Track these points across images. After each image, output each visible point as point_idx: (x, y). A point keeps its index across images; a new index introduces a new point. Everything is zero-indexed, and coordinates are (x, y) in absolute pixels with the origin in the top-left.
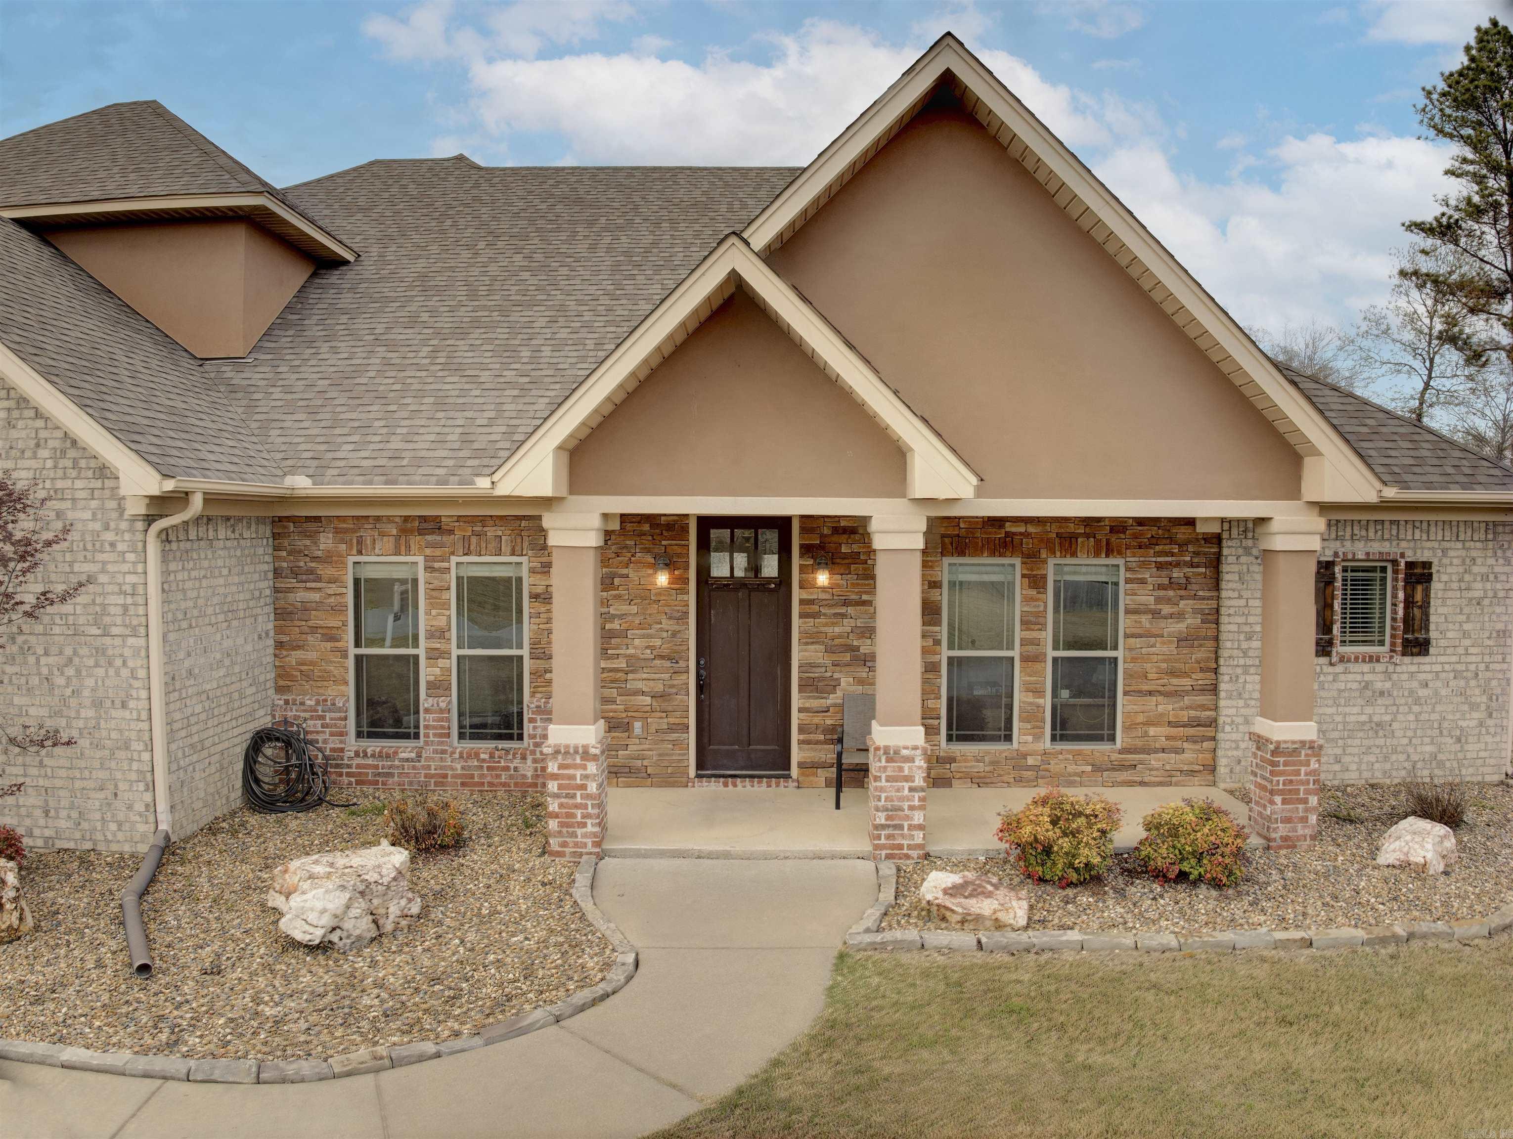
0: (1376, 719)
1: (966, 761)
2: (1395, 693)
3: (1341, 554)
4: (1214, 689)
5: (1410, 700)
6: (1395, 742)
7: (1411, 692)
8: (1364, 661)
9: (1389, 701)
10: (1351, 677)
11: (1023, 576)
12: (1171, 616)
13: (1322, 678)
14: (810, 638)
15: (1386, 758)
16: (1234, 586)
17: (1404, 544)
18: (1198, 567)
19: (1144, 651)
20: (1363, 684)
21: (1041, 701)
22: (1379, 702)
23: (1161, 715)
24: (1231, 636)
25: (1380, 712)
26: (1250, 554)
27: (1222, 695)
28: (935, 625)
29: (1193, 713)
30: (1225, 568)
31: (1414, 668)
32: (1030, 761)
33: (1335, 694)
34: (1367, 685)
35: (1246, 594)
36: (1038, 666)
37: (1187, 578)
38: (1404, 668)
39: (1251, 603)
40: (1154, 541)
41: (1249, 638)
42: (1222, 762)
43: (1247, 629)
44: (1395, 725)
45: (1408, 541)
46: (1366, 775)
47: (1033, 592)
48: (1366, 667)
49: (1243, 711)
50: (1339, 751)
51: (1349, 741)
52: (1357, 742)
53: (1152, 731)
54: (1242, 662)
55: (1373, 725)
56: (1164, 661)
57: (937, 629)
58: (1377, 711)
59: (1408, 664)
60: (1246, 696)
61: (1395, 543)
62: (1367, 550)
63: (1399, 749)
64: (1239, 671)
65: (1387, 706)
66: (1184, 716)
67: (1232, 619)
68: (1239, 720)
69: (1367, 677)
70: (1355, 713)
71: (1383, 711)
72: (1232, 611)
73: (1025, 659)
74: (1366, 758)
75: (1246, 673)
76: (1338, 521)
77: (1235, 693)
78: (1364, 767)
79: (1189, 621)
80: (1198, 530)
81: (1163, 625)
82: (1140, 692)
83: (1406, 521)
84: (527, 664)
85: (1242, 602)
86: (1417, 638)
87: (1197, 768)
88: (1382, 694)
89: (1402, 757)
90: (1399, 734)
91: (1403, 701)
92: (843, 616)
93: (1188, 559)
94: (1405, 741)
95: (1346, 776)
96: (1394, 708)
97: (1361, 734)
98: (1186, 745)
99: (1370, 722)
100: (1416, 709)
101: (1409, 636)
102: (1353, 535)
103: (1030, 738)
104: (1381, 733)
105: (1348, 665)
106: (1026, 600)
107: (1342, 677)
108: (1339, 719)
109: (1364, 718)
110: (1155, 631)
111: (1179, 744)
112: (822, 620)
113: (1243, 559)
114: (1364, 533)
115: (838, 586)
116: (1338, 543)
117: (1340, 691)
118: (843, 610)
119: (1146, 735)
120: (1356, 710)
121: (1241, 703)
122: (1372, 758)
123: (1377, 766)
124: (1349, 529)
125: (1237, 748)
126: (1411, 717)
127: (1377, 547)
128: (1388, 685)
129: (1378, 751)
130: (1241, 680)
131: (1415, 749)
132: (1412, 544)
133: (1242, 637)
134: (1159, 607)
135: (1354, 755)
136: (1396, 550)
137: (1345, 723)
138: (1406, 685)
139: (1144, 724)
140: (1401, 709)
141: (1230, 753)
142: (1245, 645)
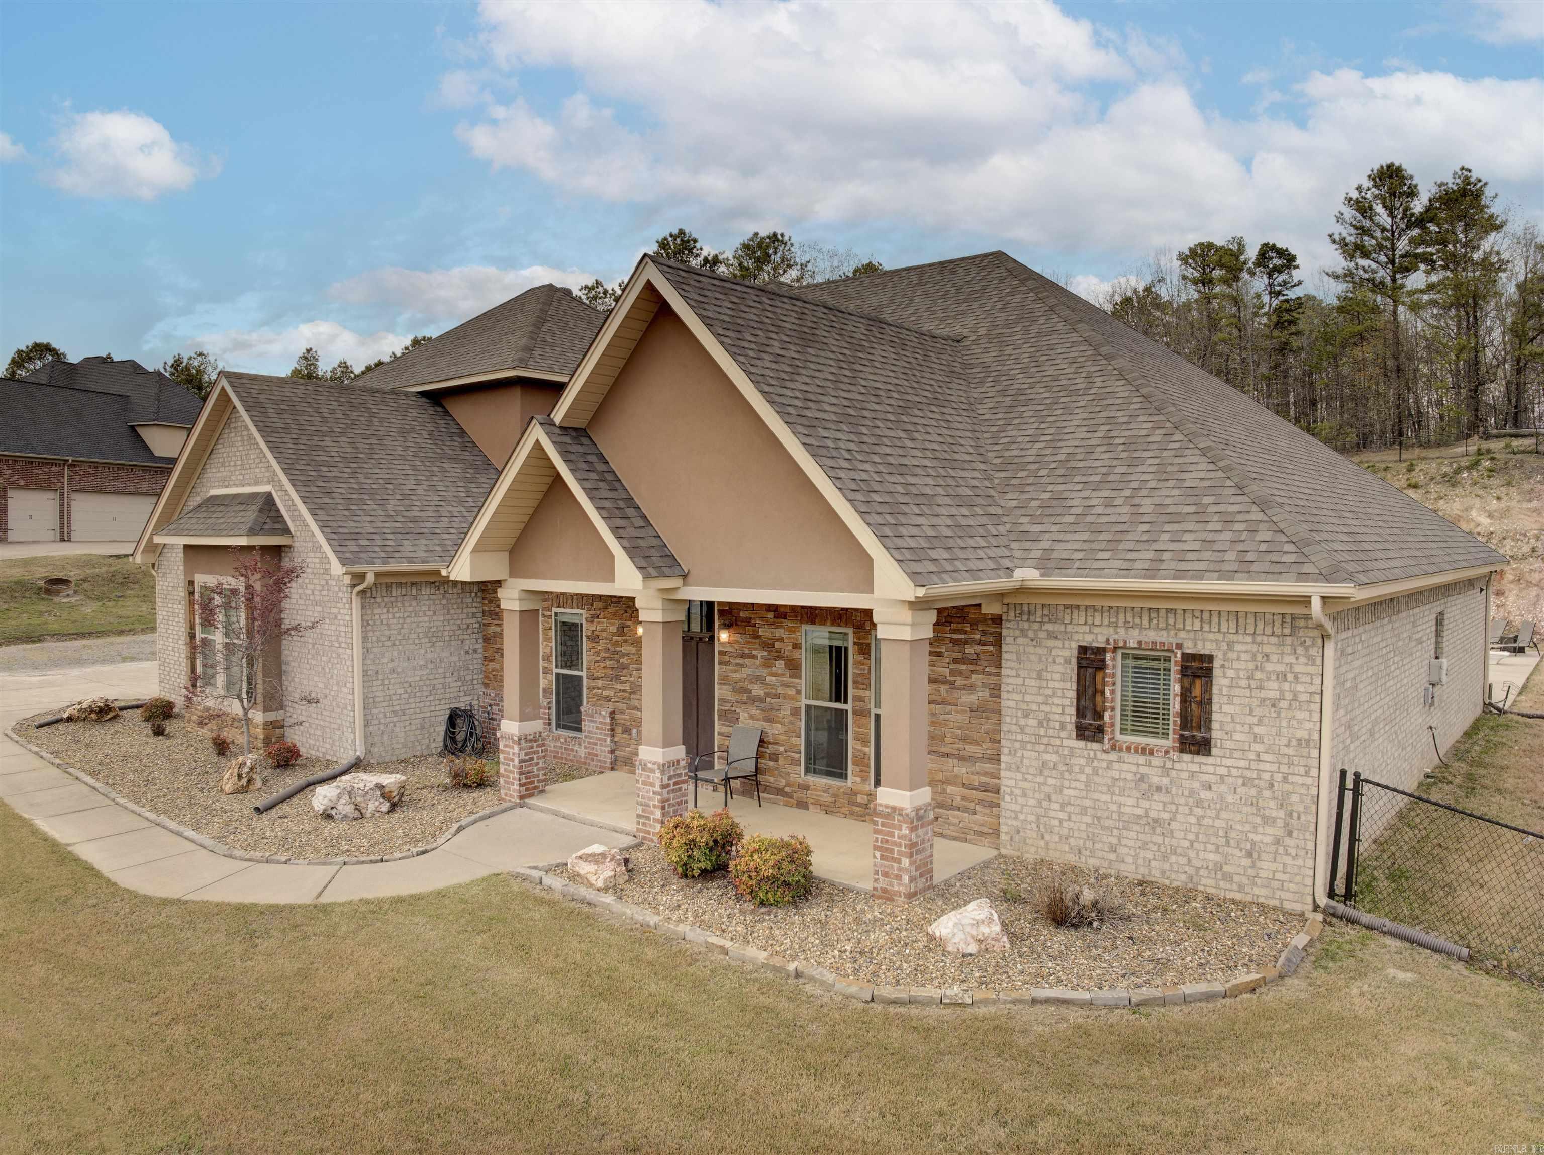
0: (1153, 814)
1: (816, 790)
2: (1174, 791)
3: (1112, 640)
4: (996, 759)
5: (1191, 800)
6: (1174, 842)
7: (1192, 793)
8: (1136, 751)
9: (1167, 798)
10: (1125, 767)
11: (855, 643)
12: (963, 688)
13: (1095, 764)
14: (725, 681)
15: (1165, 858)
16: (1013, 665)
17: (1182, 634)
18: (985, 645)
19: (942, 717)
20: (1138, 776)
21: (866, 749)
22: (1156, 797)
23: (956, 776)
24: (1009, 712)
25: (1156, 807)
26: (1026, 636)
27: (1003, 766)
28: (796, 677)
29: (983, 779)
30: (1005, 648)
31: (1195, 768)
32: (860, 799)
33: (1109, 782)
34: (1142, 779)
35: (1023, 673)
36: (864, 720)
37: (977, 654)
38: (1183, 766)
39: (1027, 682)
40: (949, 619)
41: (1026, 716)
42: (1004, 828)
43: (1024, 706)
44: (1174, 825)
45: (1188, 631)
46: (1142, 870)
47: (861, 658)
48: (1142, 759)
49: (1021, 784)
50: (1114, 841)
51: (1125, 833)
52: (1133, 835)
53: (950, 789)
54: (1019, 737)
55: (1151, 821)
56: (960, 728)
57: (797, 681)
58: (1154, 807)
59: (1188, 762)
60: (1024, 770)
61: (1172, 633)
62: (1141, 638)
63: (1179, 851)
64: (1017, 745)
65: (1164, 803)
66: (976, 780)
67: (1010, 696)
68: (1017, 792)
69: (1144, 770)
70: (1130, 805)
71: (1161, 808)
72: (1010, 688)
73: (855, 713)
74: (1143, 854)
75: (1023, 748)
76: (1110, 608)
77: (1013, 766)
78: (1140, 862)
79: (980, 694)
80: (983, 612)
81: (956, 695)
82: (938, 752)
83: (1184, 611)
84: (585, 682)
85: (1019, 681)
86: (1194, 736)
87: (985, 830)
88: (1159, 789)
89: (1183, 861)
90: (1177, 834)
91: (1182, 801)
92: (742, 665)
93: (978, 637)
94: (1186, 844)
95: (1122, 867)
96: (1173, 807)
97: (1137, 828)
98: (978, 808)
99: (1147, 816)
100: (1198, 811)
101: (1186, 733)
102: (1126, 622)
103: (858, 780)
104: (1158, 830)
105: (1122, 754)
106: (857, 663)
107: (1116, 766)
108: (1114, 807)
109: (1139, 811)
110: (949, 700)
111: (971, 805)
112: (730, 668)
113: (1020, 640)
114: (1137, 621)
115: (737, 642)
116: (1111, 629)
117: (1114, 780)
118: (741, 661)
119: (944, 792)
120: (1130, 801)
121: (1019, 776)
122: (1150, 855)
123: (1154, 863)
124: (1121, 616)
125: (1016, 818)
126: (1193, 820)
127: (1152, 636)
128: (1165, 781)
129: (1156, 848)
130: (1019, 754)
131: (1197, 854)
132: (1192, 635)
133: (1020, 714)
134: (953, 679)
135: (1130, 848)
136: (1171, 640)
137: (1120, 813)
138: (1186, 784)
139: (943, 783)
140: (1181, 808)
141: (1010, 822)
142: (1022, 722)
